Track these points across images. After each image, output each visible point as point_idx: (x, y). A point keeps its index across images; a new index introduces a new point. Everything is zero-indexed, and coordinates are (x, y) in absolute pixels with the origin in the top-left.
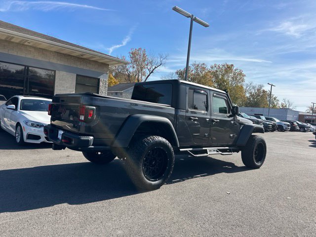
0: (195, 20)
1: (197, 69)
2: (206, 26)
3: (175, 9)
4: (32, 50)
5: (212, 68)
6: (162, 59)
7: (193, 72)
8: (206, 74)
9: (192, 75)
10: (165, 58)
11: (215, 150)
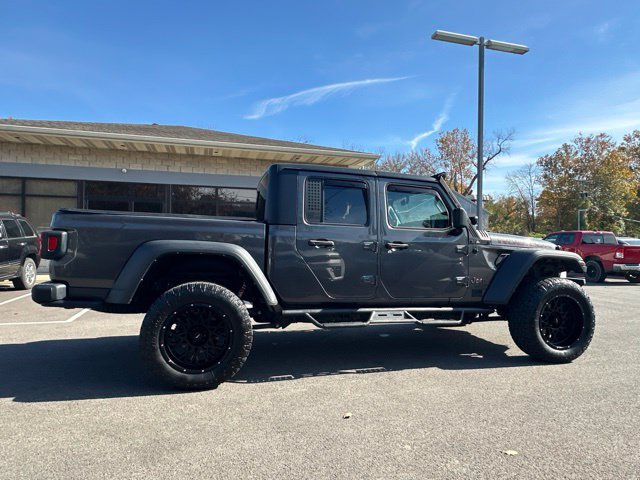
0: (490, 46)
1: (588, 148)
2: (522, 52)
3: (436, 37)
4: (225, 162)
5: (628, 139)
6: (501, 141)
7: (579, 155)
8: (613, 155)
9: (577, 161)
10: (509, 137)
11: (402, 313)
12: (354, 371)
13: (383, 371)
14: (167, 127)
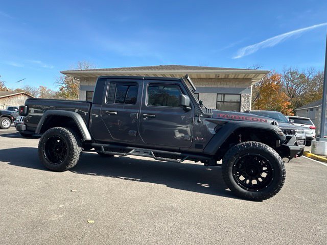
11: (149, 152)
12: (124, 178)
13: (140, 181)
14: (194, 67)
